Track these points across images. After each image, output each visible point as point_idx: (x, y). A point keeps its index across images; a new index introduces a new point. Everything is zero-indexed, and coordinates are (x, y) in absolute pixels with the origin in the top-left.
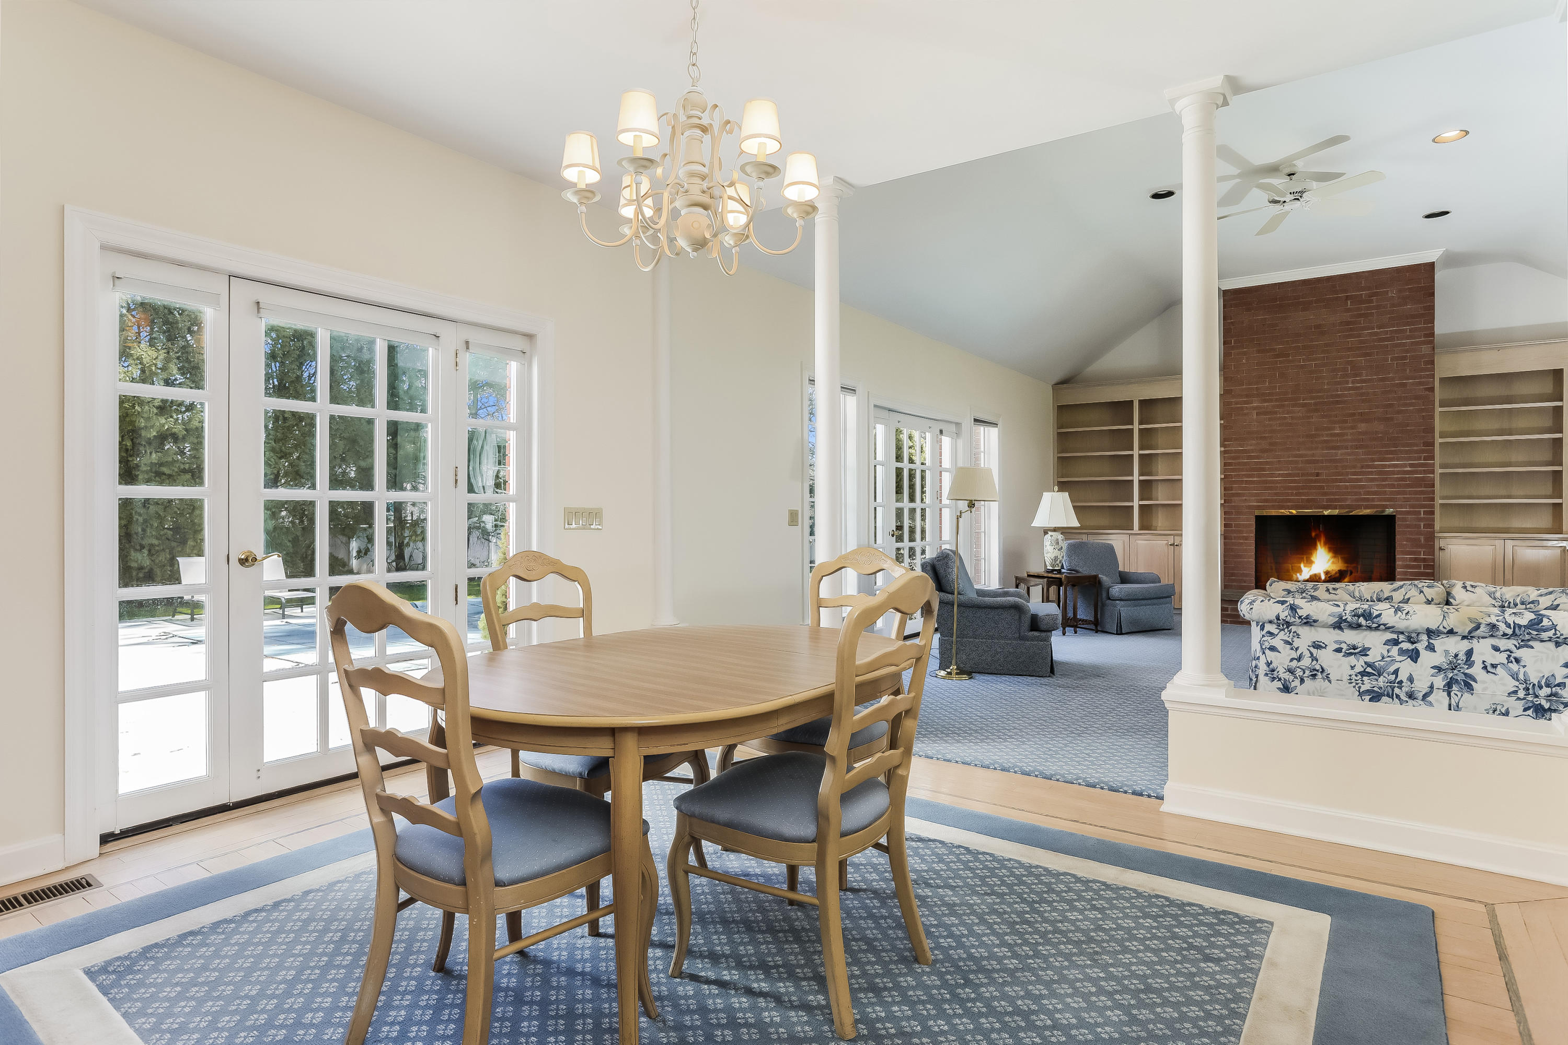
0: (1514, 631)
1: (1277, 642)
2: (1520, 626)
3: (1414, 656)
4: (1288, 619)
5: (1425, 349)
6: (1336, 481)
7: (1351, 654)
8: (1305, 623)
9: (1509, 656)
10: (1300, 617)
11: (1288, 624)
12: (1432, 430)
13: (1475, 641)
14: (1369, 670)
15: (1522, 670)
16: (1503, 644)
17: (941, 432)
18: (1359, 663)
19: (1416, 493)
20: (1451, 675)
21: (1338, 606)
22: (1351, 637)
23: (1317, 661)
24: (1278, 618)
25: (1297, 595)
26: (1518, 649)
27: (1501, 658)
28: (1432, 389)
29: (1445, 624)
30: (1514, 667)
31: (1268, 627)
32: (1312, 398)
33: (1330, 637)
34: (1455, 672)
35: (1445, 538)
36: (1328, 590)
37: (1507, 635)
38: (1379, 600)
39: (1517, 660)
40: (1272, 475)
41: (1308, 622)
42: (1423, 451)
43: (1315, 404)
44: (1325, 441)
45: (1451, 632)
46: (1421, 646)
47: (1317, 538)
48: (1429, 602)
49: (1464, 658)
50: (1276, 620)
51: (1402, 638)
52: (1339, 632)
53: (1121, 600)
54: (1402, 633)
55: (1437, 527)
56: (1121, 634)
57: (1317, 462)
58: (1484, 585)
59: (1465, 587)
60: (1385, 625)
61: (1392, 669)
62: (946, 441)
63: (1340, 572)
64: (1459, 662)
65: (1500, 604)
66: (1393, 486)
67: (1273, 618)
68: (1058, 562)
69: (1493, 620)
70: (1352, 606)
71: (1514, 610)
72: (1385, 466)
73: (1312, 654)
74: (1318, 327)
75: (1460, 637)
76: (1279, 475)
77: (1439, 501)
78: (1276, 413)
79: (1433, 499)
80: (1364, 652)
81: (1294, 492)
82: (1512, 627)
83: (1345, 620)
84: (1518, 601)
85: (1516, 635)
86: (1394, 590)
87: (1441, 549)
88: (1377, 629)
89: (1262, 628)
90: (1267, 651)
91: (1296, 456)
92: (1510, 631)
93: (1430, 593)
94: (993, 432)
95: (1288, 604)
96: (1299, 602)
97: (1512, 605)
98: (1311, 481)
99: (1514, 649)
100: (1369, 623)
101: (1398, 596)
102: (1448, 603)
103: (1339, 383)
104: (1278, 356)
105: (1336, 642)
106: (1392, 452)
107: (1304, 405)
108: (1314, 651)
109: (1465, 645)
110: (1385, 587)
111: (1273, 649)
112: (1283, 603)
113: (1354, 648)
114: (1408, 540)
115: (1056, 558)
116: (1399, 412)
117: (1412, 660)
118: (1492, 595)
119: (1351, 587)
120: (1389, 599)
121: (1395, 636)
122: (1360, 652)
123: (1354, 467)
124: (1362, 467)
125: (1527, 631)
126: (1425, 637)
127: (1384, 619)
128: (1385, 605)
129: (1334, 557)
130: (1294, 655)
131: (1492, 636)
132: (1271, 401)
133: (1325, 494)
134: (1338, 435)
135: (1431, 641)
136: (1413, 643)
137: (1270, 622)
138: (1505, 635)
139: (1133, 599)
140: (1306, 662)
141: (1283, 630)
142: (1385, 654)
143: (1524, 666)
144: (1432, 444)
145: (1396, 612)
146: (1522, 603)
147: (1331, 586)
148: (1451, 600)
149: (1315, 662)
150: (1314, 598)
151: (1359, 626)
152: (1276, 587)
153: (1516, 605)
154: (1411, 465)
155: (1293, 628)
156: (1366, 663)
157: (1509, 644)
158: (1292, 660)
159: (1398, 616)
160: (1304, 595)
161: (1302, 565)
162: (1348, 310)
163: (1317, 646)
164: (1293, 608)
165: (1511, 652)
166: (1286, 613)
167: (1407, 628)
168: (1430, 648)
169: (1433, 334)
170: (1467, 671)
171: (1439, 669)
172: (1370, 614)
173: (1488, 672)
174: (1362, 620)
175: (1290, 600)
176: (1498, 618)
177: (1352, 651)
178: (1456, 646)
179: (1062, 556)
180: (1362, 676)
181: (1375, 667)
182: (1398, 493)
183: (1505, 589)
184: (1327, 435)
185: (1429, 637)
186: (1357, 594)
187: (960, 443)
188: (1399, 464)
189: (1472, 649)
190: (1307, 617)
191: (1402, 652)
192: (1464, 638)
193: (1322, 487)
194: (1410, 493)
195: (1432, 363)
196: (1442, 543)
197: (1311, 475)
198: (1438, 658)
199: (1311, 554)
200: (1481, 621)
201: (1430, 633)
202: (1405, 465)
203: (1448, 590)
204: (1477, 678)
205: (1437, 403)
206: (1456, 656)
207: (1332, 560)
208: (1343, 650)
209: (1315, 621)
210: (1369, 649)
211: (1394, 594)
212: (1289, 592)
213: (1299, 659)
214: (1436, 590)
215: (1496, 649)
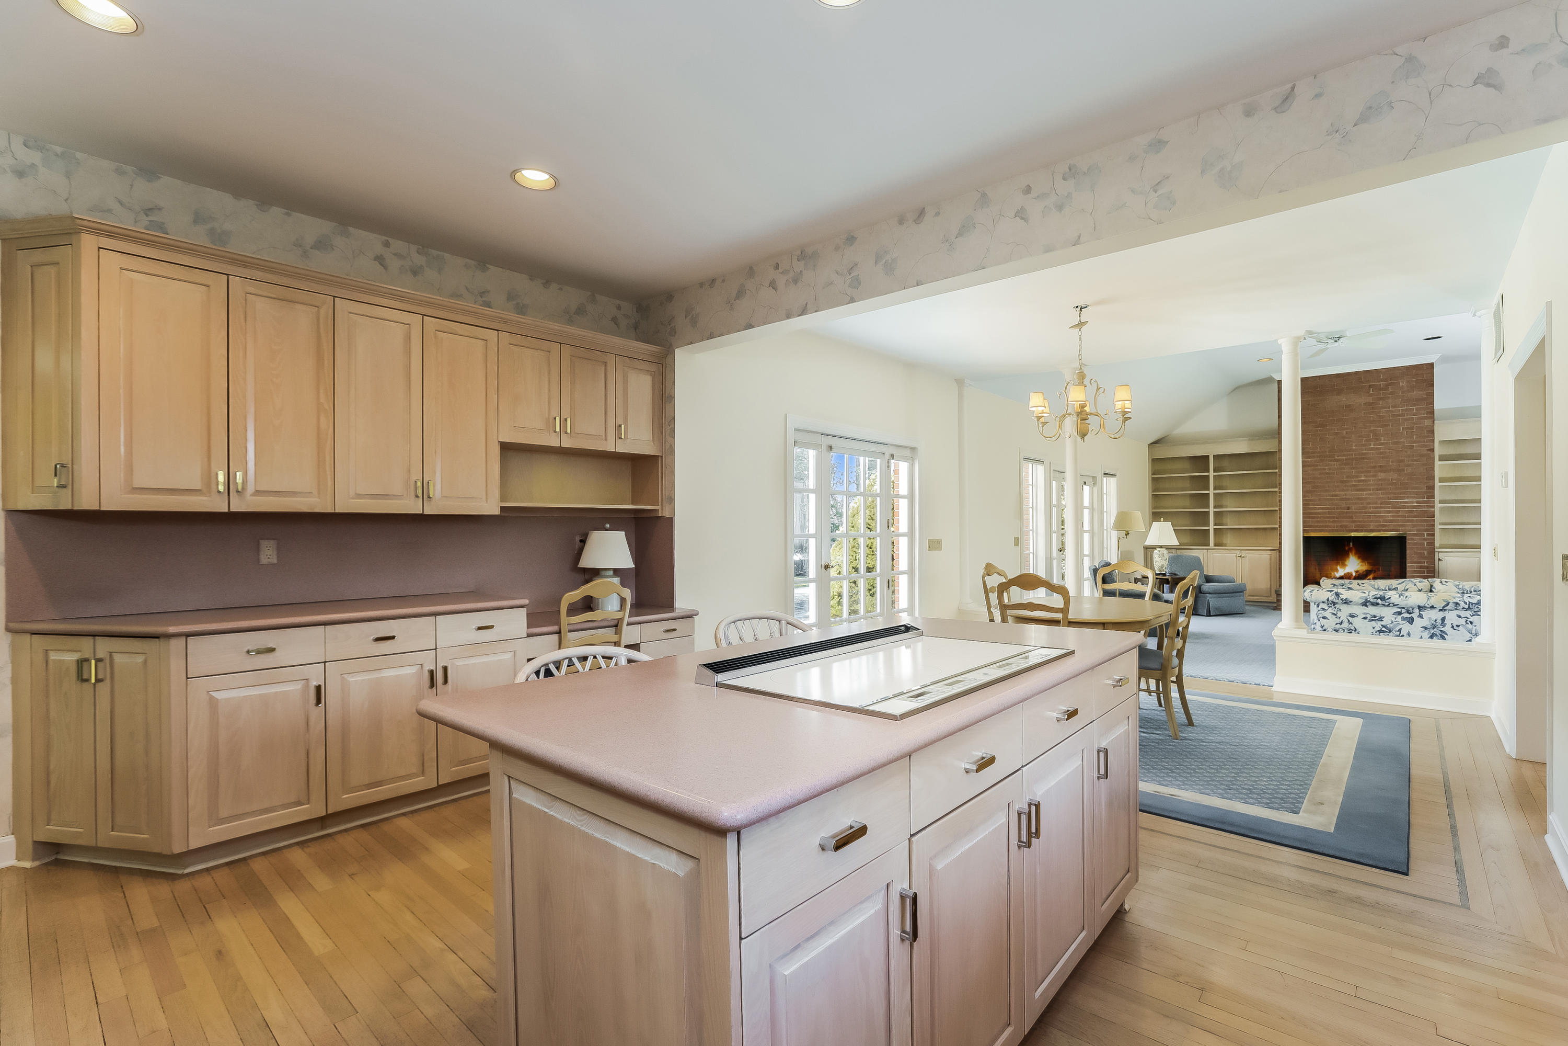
0: (1469, 606)
1: (1327, 614)
2: (1472, 604)
3: (1411, 621)
4: (1334, 601)
5: (1427, 422)
6: (1361, 513)
7: (1373, 620)
8: (1345, 603)
9: (1467, 621)
10: (1342, 600)
11: (1334, 604)
12: (1432, 478)
13: (1447, 612)
14: (1384, 629)
15: (1474, 628)
16: (1463, 613)
17: (1085, 483)
18: (1378, 626)
19: (1422, 521)
20: (1433, 631)
21: (1365, 593)
22: (1372, 610)
23: (1352, 624)
24: (1328, 600)
25: (1339, 587)
26: (1472, 616)
27: (1462, 621)
28: (1433, 450)
29: (1428, 602)
30: (1469, 626)
31: (1322, 606)
32: (1344, 455)
33: (1360, 611)
34: (1435, 629)
35: (1442, 552)
36: (1358, 584)
37: (1465, 608)
38: (1390, 590)
39: (1471, 623)
40: (1315, 509)
41: (1346, 602)
42: (1425, 493)
43: (1346, 459)
44: (1354, 486)
45: (1432, 607)
46: (1415, 616)
47: (1350, 550)
48: (1420, 591)
49: (1441, 622)
50: (1326, 602)
51: (1403, 611)
52: (1366, 608)
53: (1210, 593)
54: (1404, 608)
55: (1437, 544)
56: (1210, 616)
57: (1348, 499)
58: (1453, 581)
59: (1441, 582)
60: (1393, 603)
61: (1397, 629)
62: (1086, 489)
63: (1367, 571)
64: (1437, 624)
65: (1462, 592)
66: (1404, 516)
67: (1325, 600)
68: (1164, 568)
69: (1457, 600)
70: (1373, 593)
71: (1470, 595)
72: (1398, 503)
73: (1349, 621)
74: (1348, 406)
75: (1438, 610)
76: (1320, 509)
77: (1438, 527)
78: (1317, 466)
79: (1433, 525)
80: (1381, 619)
81: (1331, 520)
82: (1468, 604)
83: (1369, 601)
84: (1472, 590)
85: (1470, 609)
86: (1399, 584)
87: (1439, 560)
88: (1388, 606)
89: (1318, 606)
90: (1321, 619)
91: (1333, 496)
92: (1467, 606)
93: (1420, 586)
94: (1113, 481)
95: (1334, 592)
96: (1340, 591)
97: (1469, 592)
98: (1343, 513)
99: (1469, 616)
100: (1383, 602)
101: (1401, 587)
102: (1431, 591)
103: (1364, 445)
104: (1319, 426)
105: (1364, 614)
106: (1401, 493)
107: (1338, 460)
108: (1350, 618)
109: (1441, 615)
110: (1394, 583)
111: (1324, 618)
112: (1331, 591)
113: (1375, 617)
114: (1416, 553)
115: (1163, 566)
116: (1408, 466)
117: (1409, 623)
118: (1457, 586)
119: (1372, 582)
120: (1396, 589)
121: (1399, 610)
122: (1379, 619)
123: (1376, 503)
124: (1381, 503)
125: (1477, 606)
126: (1417, 610)
127: (1392, 601)
128: (1393, 592)
129: (1362, 562)
130: (1339, 621)
131: (1456, 609)
132: (1314, 457)
133: (1354, 522)
134: (1363, 480)
135: (1420, 612)
136: (1410, 614)
137: (1323, 602)
138: (1464, 608)
139: (1218, 593)
140: (1345, 625)
141: (1331, 607)
142: (1394, 620)
143: (1475, 626)
144: (1433, 488)
145: (1399, 596)
146: (1475, 591)
147: (1360, 582)
148: (1433, 590)
149: (1351, 625)
150: (1350, 589)
151: (1378, 604)
152: (1325, 582)
153: (1471, 592)
154: (1417, 502)
155: (1337, 606)
156: (1382, 625)
157: (1468, 613)
158: (1337, 624)
159: (1400, 598)
160: (1344, 587)
161: (1338, 567)
162: (1371, 395)
163: (1352, 616)
164: (1337, 594)
165: (1468, 618)
166: (1333, 597)
167: (1406, 605)
168: (1421, 616)
169: (1433, 412)
170: (1442, 629)
171: (1426, 628)
172: (1384, 597)
173: (1454, 629)
174: (1379, 601)
175: (1336, 590)
176: (1459, 599)
177: (1373, 618)
178: (1436, 615)
179: (1166, 563)
180: (1380, 632)
181: (1388, 627)
182: (1408, 521)
183: (1465, 583)
184: (1355, 481)
185: (1420, 611)
186: (1376, 586)
187: (1095, 489)
188: (1410, 502)
189: (1445, 617)
190: (1346, 599)
191: (1403, 619)
192: (1440, 610)
193: (1351, 517)
194: (1417, 521)
195: (1433, 432)
196: (1441, 556)
197: (1344, 508)
198: (1425, 622)
199: (1345, 560)
200: (1450, 601)
201: (1420, 608)
202: (1413, 502)
203: (1432, 584)
204: (1448, 633)
205: (1437, 458)
206: (1436, 620)
207: (1361, 564)
208: (1368, 618)
209: (1351, 602)
210: (1384, 617)
211: (1398, 586)
212: (1334, 585)
213: (1341, 623)
214: (1424, 584)
215: (1459, 616)
